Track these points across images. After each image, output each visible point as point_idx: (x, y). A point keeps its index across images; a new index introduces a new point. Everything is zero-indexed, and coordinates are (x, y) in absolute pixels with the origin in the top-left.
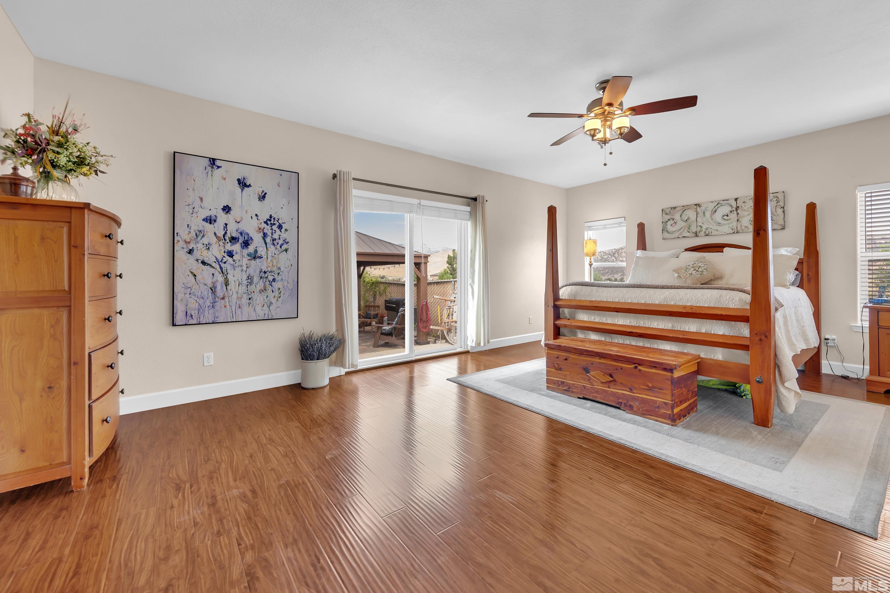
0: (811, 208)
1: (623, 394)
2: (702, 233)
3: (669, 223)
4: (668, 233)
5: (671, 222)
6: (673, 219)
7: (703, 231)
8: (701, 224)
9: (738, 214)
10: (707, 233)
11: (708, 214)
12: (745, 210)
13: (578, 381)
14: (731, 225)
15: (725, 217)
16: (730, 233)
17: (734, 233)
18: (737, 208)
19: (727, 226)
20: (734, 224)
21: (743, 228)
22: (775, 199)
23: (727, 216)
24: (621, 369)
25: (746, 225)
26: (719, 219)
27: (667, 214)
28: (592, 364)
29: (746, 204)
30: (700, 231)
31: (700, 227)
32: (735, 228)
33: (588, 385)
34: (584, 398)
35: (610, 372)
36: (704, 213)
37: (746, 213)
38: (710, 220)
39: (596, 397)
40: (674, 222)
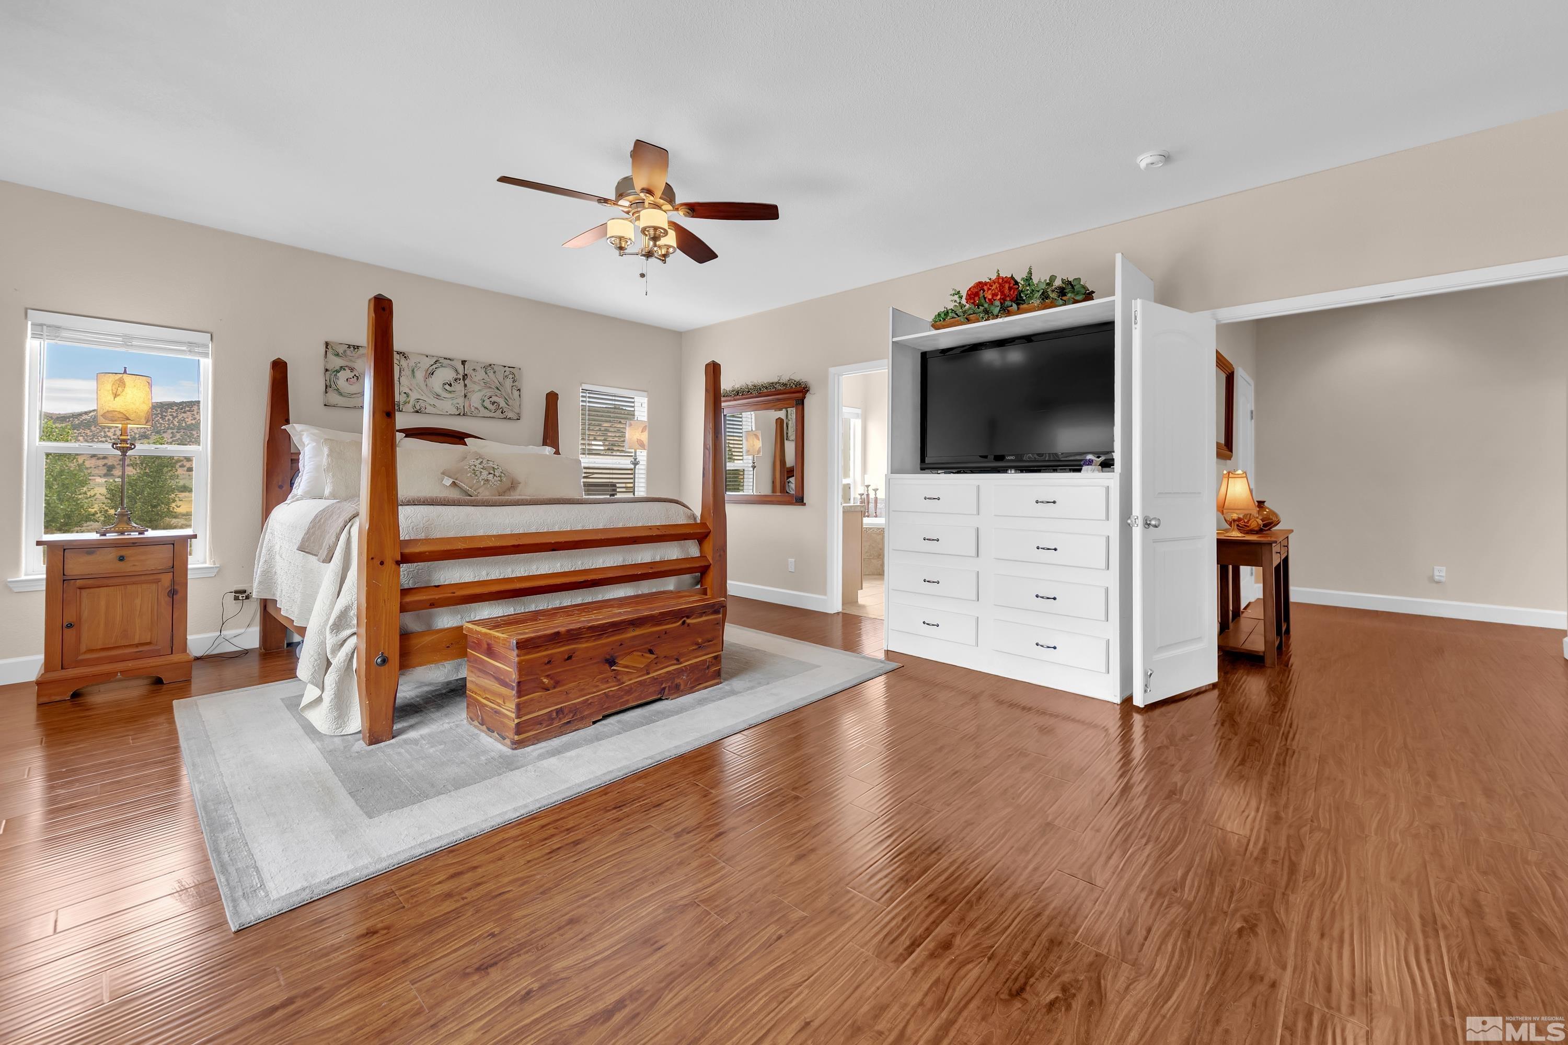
0: (552, 399)
1: (667, 672)
2: (409, 407)
3: (343, 375)
4: (341, 394)
5: (347, 374)
6: (352, 370)
7: (411, 402)
8: (407, 391)
9: (465, 386)
10: (418, 408)
11: (420, 375)
12: (474, 383)
13: (595, 690)
14: (455, 402)
15: (447, 387)
16: (454, 415)
17: (459, 414)
18: (465, 377)
19: (450, 402)
20: (461, 401)
21: (473, 409)
22: (511, 376)
23: (450, 385)
24: (666, 633)
25: (476, 406)
26: (438, 389)
27: (337, 355)
28: (621, 645)
29: (477, 374)
30: (405, 403)
31: (405, 395)
32: (462, 407)
33: (614, 687)
34: (605, 717)
35: (648, 646)
36: (413, 371)
37: (477, 388)
38: (424, 387)
39: (627, 701)
40: (353, 374)
